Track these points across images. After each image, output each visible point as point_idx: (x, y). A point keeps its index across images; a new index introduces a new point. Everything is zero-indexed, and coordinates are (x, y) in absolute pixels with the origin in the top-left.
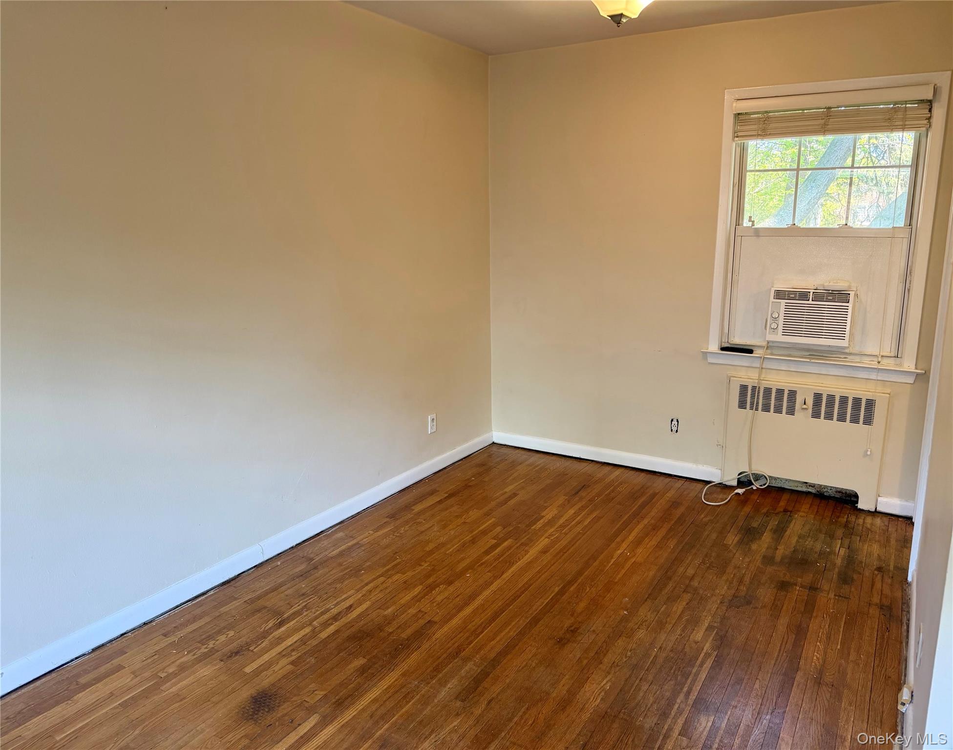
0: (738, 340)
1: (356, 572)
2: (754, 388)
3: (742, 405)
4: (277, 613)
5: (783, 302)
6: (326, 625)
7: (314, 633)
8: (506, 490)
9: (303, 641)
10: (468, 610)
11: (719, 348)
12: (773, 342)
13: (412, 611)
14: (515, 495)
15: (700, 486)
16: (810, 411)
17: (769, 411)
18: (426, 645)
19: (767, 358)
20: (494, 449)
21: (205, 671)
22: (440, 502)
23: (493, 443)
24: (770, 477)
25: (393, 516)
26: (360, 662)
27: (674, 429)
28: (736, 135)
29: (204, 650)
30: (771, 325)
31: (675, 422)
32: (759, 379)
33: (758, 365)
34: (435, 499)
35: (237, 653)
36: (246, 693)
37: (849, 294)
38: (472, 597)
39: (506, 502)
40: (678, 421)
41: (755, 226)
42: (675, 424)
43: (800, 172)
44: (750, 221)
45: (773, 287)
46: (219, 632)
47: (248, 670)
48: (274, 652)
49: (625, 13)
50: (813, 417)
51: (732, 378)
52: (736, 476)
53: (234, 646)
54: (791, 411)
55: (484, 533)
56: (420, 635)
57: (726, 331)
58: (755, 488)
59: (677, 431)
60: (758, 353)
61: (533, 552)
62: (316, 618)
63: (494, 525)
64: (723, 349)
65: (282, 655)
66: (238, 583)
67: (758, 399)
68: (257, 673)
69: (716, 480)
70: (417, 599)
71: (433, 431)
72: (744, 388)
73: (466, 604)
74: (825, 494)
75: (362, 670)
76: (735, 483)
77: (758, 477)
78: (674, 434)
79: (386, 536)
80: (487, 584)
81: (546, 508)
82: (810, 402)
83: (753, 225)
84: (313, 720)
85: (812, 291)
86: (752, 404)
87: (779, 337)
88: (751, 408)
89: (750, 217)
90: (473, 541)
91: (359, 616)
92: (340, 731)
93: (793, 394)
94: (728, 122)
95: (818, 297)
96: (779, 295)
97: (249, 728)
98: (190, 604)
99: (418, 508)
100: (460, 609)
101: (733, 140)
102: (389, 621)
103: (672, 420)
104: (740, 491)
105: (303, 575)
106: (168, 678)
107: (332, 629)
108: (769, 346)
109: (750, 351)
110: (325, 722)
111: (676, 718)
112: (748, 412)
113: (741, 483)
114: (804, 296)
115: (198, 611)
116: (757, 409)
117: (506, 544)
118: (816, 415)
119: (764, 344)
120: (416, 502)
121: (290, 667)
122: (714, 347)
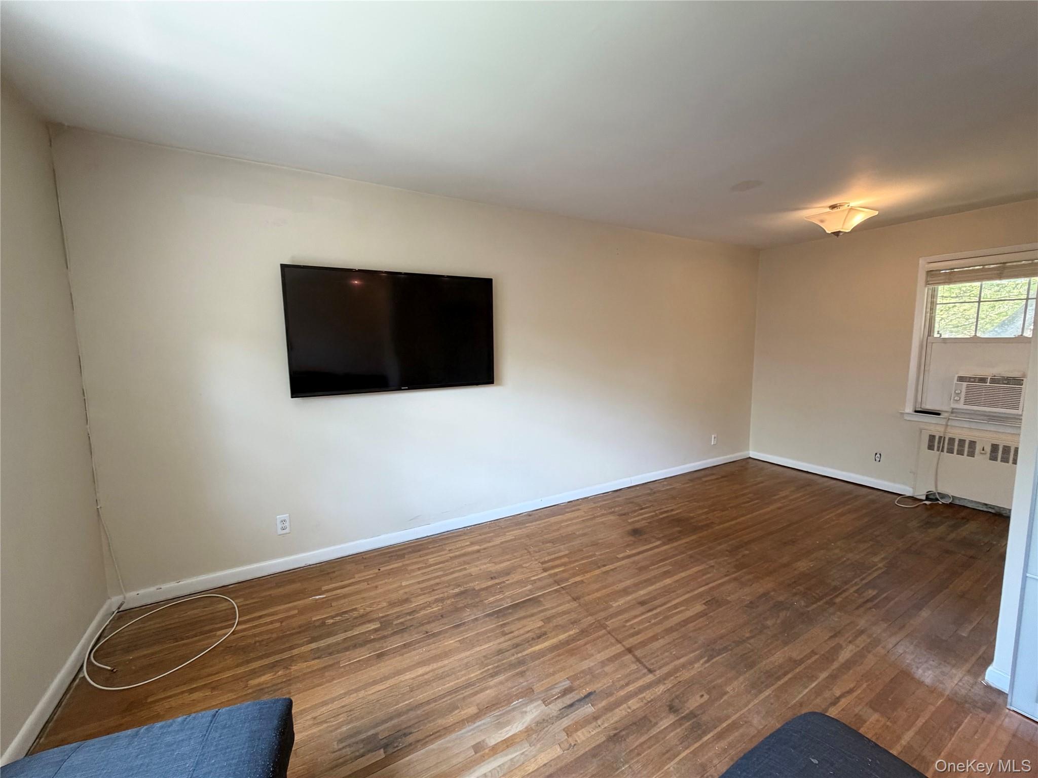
0: (928, 406)
1: (674, 498)
2: (940, 437)
3: (931, 447)
4: (639, 505)
5: (965, 384)
6: (662, 513)
7: (656, 515)
8: (756, 479)
9: (652, 517)
10: (733, 522)
11: (914, 410)
12: (957, 409)
13: (704, 517)
14: (762, 482)
15: (895, 496)
16: (988, 455)
17: (953, 453)
18: (710, 531)
19: (951, 419)
20: (750, 460)
21: (612, 517)
22: (717, 479)
23: (750, 458)
24: (952, 496)
25: (691, 480)
26: (679, 529)
27: (878, 459)
28: (927, 283)
29: (610, 511)
30: (954, 398)
31: (878, 455)
32: (945, 432)
33: (944, 423)
34: (714, 477)
35: (624, 515)
36: (630, 528)
37: (1023, 380)
38: (736, 518)
39: (756, 485)
40: (880, 455)
41: (942, 337)
42: (878, 456)
43: (981, 303)
44: (938, 333)
45: (957, 374)
46: (616, 507)
47: (629, 521)
48: (640, 517)
49: (841, 230)
50: (991, 459)
51: (923, 431)
52: (925, 493)
53: (623, 512)
54: (971, 454)
55: (743, 495)
56: (708, 526)
57: (919, 400)
58: (940, 503)
59: (879, 461)
60: (944, 415)
61: (771, 507)
62: (657, 510)
63: (750, 493)
64: (916, 411)
65: (643, 519)
66: (622, 491)
67: (944, 443)
68: (633, 522)
69: (908, 494)
70: (706, 513)
71: (715, 443)
72: (932, 438)
73: (732, 520)
74: (1004, 515)
75: (680, 532)
76: (924, 498)
77: (943, 496)
78: (877, 462)
79: (688, 487)
80: (743, 515)
81: (782, 491)
82: (988, 449)
83: (941, 336)
84: (658, 543)
85: (990, 377)
86: (938, 447)
87: (961, 406)
88: (938, 450)
89: (938, 331)
90: (737, 497)
91: (677, 514)
92: (671, 548)
93: (972, 444)
94: (922, 277)
95: (993, 381)
96: (961, 379)
97: (632, 538)
98: (602, 495)
99: (704, 479)
100: (728, 521)
101: (925, 286)
102: (693, 518)
103: (876, 454)
104: (928, 503)
105: (649, 494)
106: (597, 517)
107: (664, 515)
108: (953, 411)
109: (939, 414)
110: (664, 544)
111: (852, 586)
112: (935, 452)
113: (927, 498)
114: (983, 380)
115: (605, 498)
116: (942, 451)
117: (756, 501)
118: (993, 458)
119: (950, 410)
120: (706, 476)
121: (647, 524)
122: (909, 409)
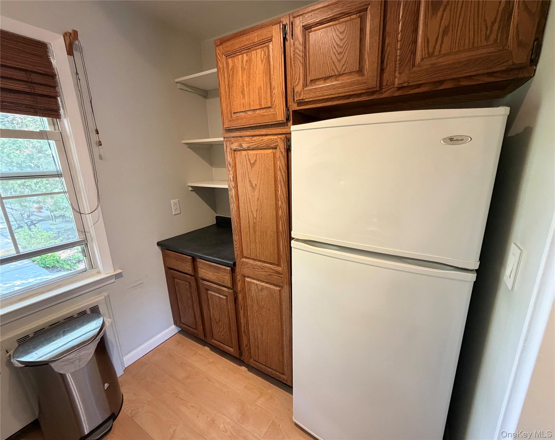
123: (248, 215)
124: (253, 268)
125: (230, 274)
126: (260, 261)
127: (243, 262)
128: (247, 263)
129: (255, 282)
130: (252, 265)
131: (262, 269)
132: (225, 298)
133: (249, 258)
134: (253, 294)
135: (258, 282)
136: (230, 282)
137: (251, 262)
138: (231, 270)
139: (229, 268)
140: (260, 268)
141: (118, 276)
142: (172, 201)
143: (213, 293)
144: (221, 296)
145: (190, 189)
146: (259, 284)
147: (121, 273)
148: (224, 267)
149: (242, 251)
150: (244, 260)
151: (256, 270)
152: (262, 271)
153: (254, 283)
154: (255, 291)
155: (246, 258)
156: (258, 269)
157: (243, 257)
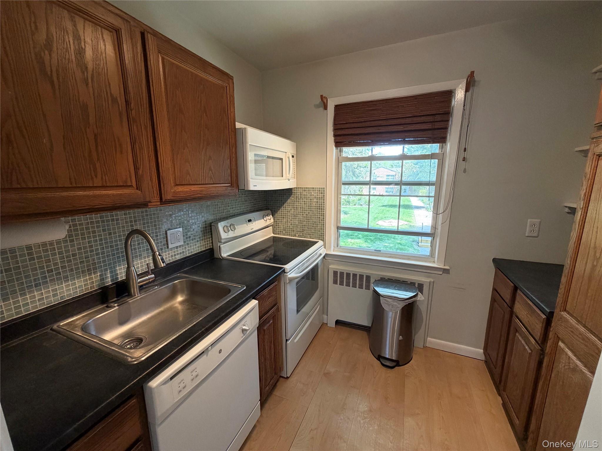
123: (589, 252)
124: (572, 332)
125: (543, 323)
126: (585, 326)
127: (562, 317)
128: (567, 321)
129: (570, 353)
130: (572, 327)
131: (583, 339)
132: (530, 351)
133: (572, 315)
134: (561, 368)
135: (574, 357)
136: (539, 335)
137: (573, 321)
138: (545, 320)
139: (544, 317)
140: (580, 336)
141: (446, 271)
142: (529, 220)
143: (520, 338)
144: (527, 347)
145: (567, 210)
146: (573, 360)
147: (448, 270)
148: (539, 312)
149: (566, 302)
150: (564, 314)
151: (576, 337)
152: (581, 343)
153: (567, 354)
154: (564, 366)
155: (569, 313)
156: (577, 336)
157: (565, 310)
